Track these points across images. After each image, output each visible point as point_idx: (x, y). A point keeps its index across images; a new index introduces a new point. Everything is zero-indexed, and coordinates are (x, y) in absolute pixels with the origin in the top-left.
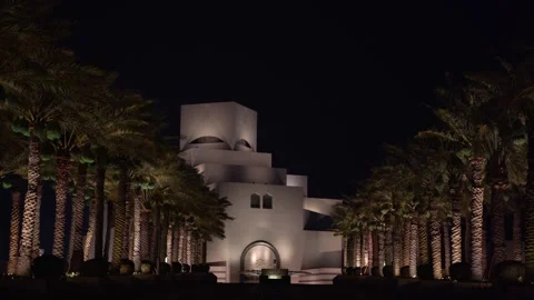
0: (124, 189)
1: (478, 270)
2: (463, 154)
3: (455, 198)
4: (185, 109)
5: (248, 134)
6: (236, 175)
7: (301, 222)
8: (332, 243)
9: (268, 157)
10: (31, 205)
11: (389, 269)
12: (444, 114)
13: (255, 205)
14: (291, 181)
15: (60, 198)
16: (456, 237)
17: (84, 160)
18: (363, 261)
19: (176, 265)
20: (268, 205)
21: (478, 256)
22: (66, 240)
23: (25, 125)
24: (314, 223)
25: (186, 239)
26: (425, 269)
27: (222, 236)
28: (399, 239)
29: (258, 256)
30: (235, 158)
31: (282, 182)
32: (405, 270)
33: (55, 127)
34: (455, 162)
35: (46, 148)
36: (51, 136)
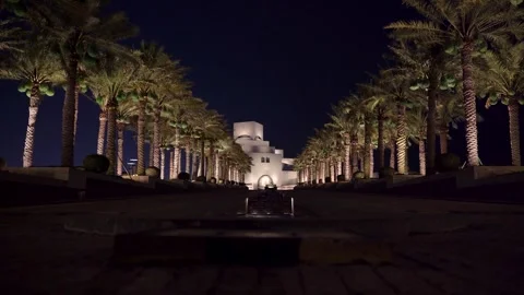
0: (212, 150)
1: (348, 177)
2: (341, 133)
3: (339, 150)
4: (235, 125)
5: (260, 134)
6: (255, 150)
7: (281, 167)
8: (293, 175)
9: (267, 143)
10: (176, 153)
11: (314, 181)
12: (335, 118)
13: (263, 161)
14: (277, 152)
15: (188, 152)
16: (340, 166)
17: (197, 137)
18: (305, 179)
19: (233, 182)
20: (268, 161)
21: (347, 172)
22: (190, 167)
23: (174, 122)
24: (286, 168)
25: (236, 172)
26: (328, 179)
27: (250, 171)
28: (318, 170)
29: (265, 182)
30: (255, 143)
31: (273, 152)
32: (320, 180)
33: (185, 123)
34: (339, 136)
35: (182, 132)
36: (184, 127)
